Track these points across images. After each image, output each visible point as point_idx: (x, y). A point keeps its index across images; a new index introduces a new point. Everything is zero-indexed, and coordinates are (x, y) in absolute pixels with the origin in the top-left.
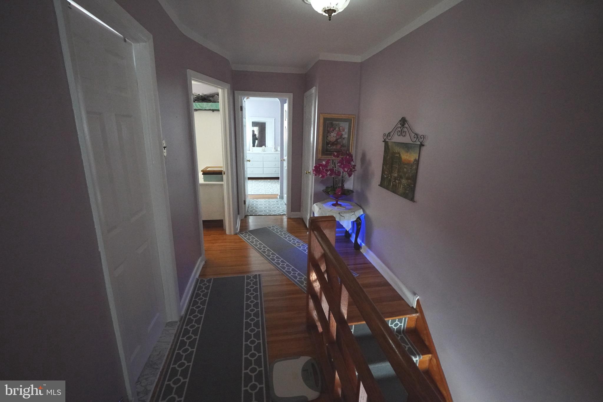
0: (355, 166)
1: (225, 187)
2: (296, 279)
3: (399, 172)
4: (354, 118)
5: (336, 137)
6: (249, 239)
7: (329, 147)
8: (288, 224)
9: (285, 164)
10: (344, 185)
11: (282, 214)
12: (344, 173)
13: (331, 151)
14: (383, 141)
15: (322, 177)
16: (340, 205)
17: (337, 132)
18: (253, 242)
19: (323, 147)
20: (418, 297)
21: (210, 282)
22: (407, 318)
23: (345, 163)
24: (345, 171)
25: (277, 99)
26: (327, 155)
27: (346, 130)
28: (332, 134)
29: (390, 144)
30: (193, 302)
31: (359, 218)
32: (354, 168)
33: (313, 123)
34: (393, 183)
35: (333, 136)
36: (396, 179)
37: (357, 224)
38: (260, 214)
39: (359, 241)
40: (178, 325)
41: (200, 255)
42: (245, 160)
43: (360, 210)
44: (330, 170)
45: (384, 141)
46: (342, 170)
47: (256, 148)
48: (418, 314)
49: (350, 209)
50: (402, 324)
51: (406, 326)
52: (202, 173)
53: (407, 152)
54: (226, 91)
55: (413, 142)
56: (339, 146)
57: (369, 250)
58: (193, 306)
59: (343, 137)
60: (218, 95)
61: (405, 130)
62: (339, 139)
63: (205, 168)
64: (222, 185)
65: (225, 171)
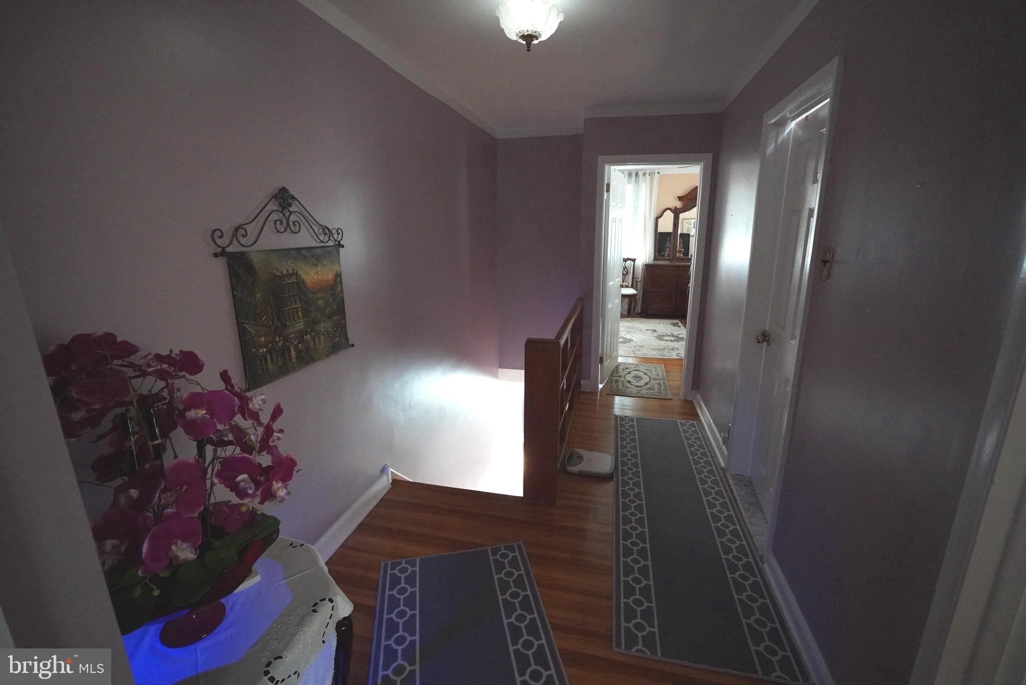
3: (306, 313)
36: (301, 335)
45: (224, 253)
53: (316, 265)
61: (298, 218)
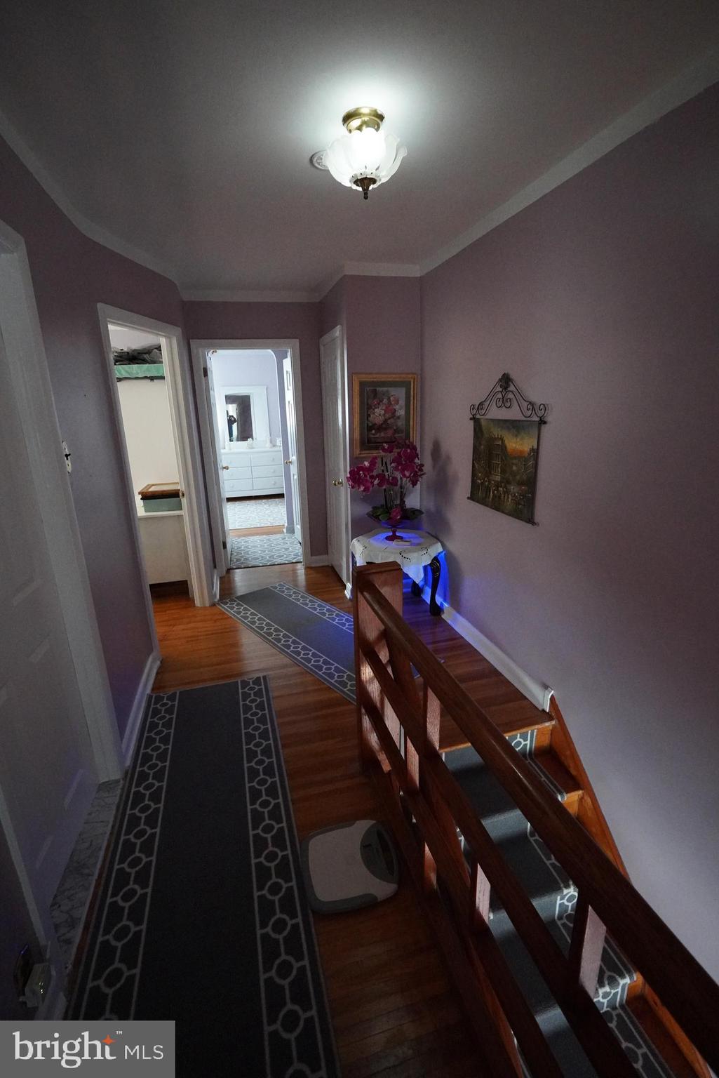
0: (422, 465)
1: (186, 519)
2: (333, 678)
3: (503, 472)
4: (414, 380)
5: (384, 415)
6: (239, 613)
7: (374, 434)
8: (307, 580)
9: (294, 469)
10: (404, 502)
11: (294, 561)
12: (404, 479)
13: (379, 440)
14: (471, 419)
15: (364, 490)
16: (401, 538)
17: (386, 407)
18: (246, 618)
19: (361, 434)
20: (552, 692)
21: (174, 700)
22: (535, 731)
23: (404, 462)
24: (404, 476)
25: (270, 351)
26: (370, 448)
27: (402, 402)
28: (376, 410)
29: (483, 423)
30: (145, 740)
31: (436, 559)
32: (421, 470)
33: (340, 392)
34: (493, 492)
35: (378, 414)
36: (498, 485)
37: (434, 569)
38: (254, 563)
39: (439, 600)
40: (121, 786)
41: (150, 650)
42: (219, 468)
43: (436, 545)
44: (378, 476)
45: (473, 418)
46: (398, 475)
47: (235, 443)
48: (553, 722)
49: (418, 544)
50: (528, 742)
51: (534, 745)
52: (140, 496)
53: (516, 436)
54: (174, 341)
55: (526, 417)
56: (390, 432)
57: (458, 615)
58: (146, 748)
59: (398, 414)
60: (159, 348)
61: (510, 396)
62: (389, 419)
63: (146, 487)
64: (180, 517)
65: (184, 489)
